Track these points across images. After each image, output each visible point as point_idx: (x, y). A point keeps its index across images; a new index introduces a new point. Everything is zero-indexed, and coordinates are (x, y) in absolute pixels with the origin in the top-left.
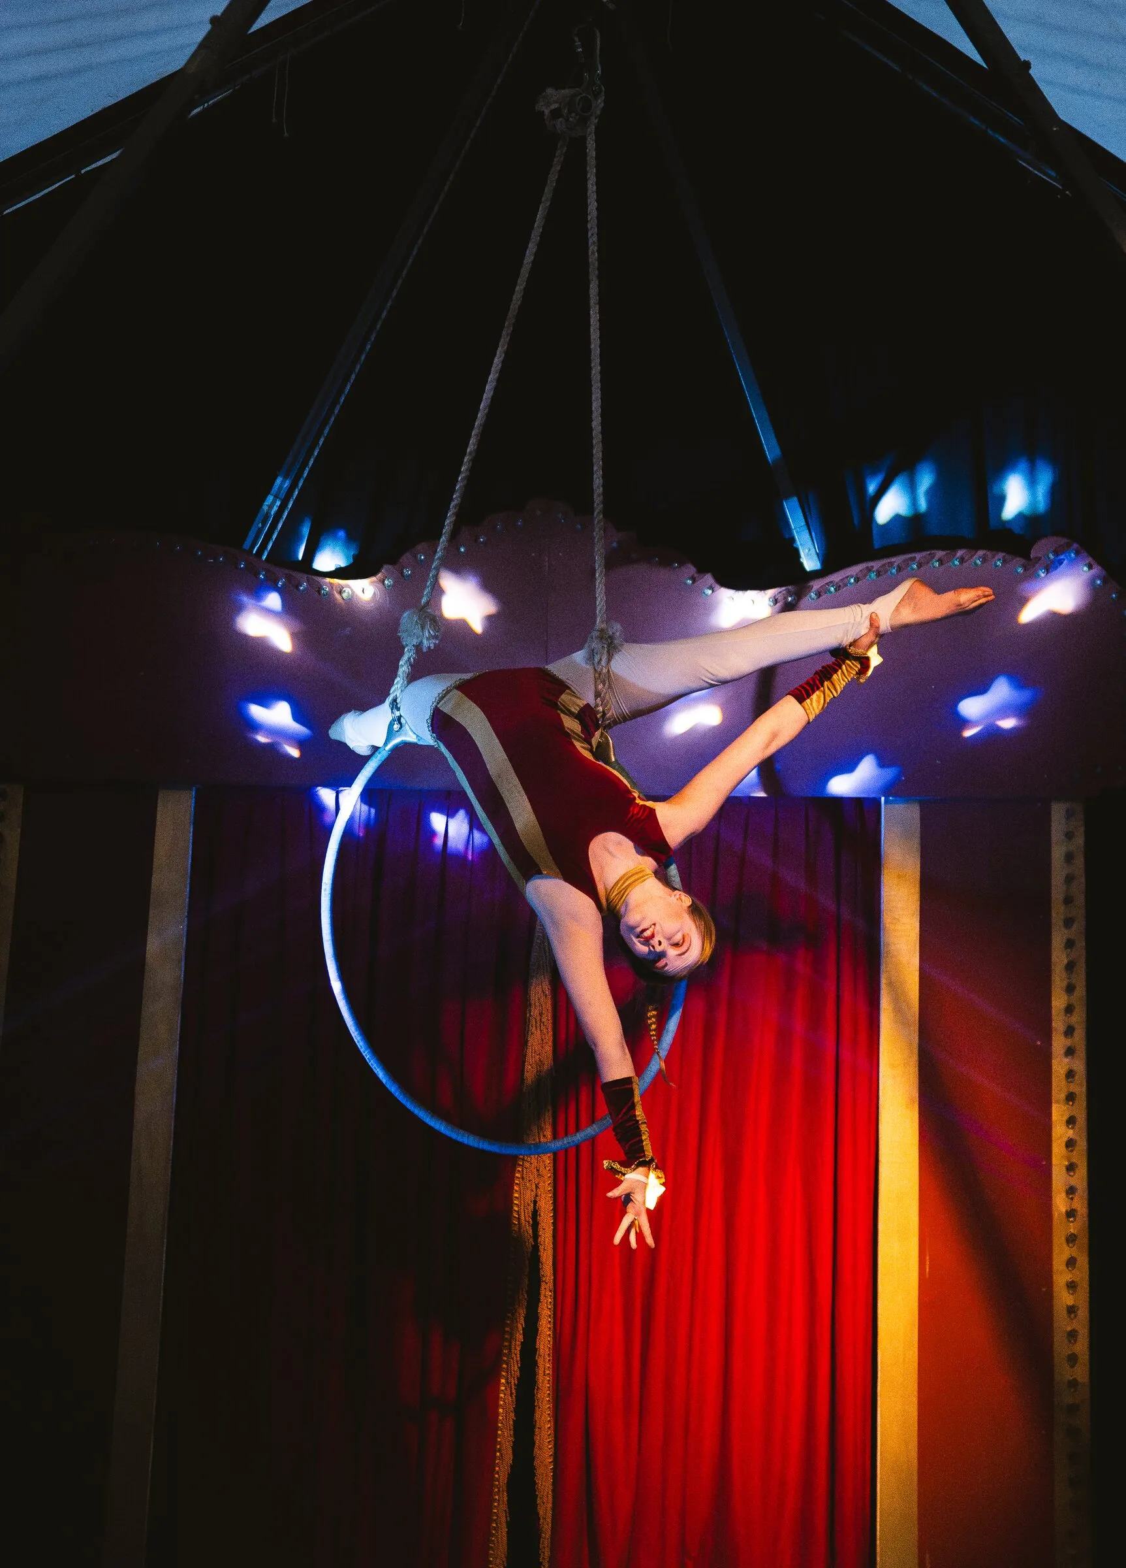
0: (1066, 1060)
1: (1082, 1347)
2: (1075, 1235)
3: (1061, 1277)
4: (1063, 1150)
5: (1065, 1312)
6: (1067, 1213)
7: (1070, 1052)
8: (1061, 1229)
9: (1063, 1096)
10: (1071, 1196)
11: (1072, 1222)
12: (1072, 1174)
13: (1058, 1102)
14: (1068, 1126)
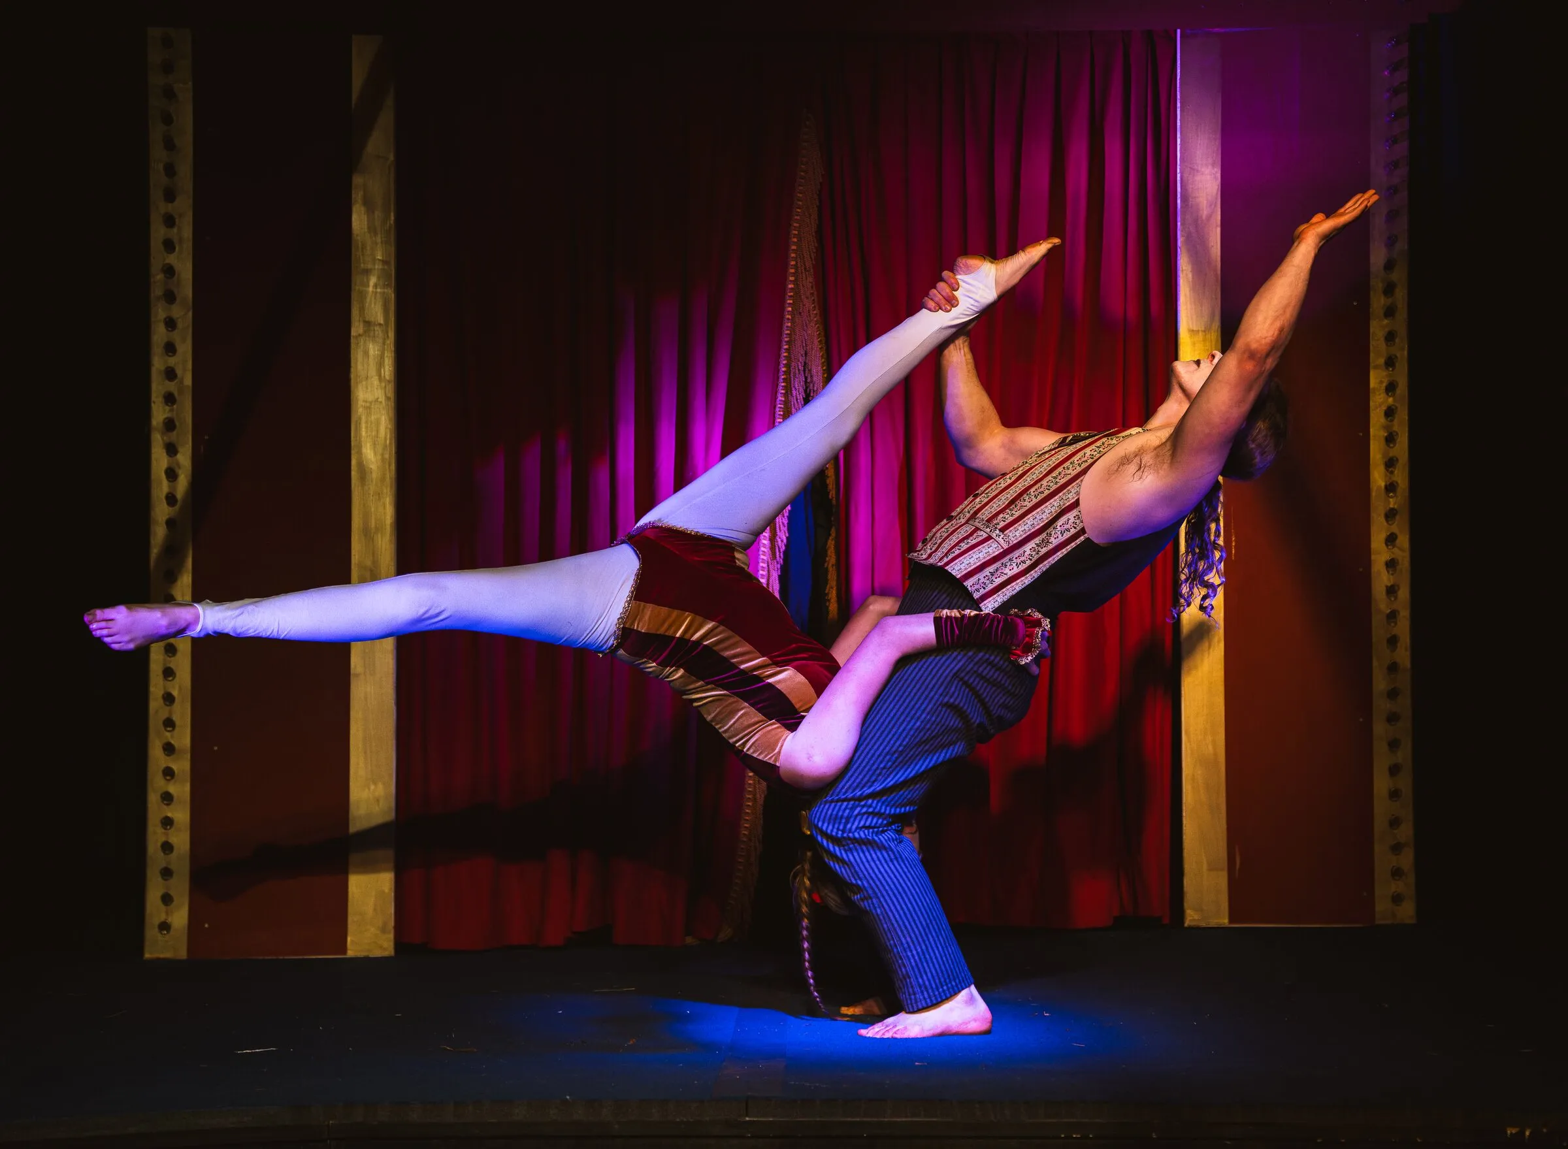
0: (1386, 322)
1: (1403, 628)
2: (1396, 510)
3: (1380, 553)
4: (1383, 420)
5: (1384, 593)
6: (1386, 487)
7: (1390, 312)
8: (1379, 505)
9: (1381, 361)
10: (1390, 470)
11: (1392, 497)
12: (1391, 445)
13: (1376, 367)
14: (1388, 394)
